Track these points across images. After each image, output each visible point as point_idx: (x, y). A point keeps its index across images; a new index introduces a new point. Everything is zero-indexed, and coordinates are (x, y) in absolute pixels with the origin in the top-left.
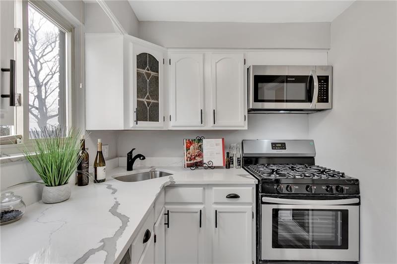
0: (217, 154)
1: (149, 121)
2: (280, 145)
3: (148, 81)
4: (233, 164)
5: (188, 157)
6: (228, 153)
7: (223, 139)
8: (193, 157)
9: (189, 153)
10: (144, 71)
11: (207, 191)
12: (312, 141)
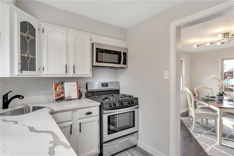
0: (74, 91)
1: (29, 71)
2: (105, 85)
3: (28, 42)
4: (82, 96)
5: (56, 95)
6: (80, 91)
7: (77, 82)
8: (59, 94)
9: (56, 92)
10: (26, 35)
11: (74, 113)
12: (119, 82)
